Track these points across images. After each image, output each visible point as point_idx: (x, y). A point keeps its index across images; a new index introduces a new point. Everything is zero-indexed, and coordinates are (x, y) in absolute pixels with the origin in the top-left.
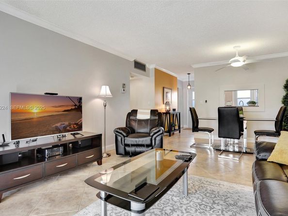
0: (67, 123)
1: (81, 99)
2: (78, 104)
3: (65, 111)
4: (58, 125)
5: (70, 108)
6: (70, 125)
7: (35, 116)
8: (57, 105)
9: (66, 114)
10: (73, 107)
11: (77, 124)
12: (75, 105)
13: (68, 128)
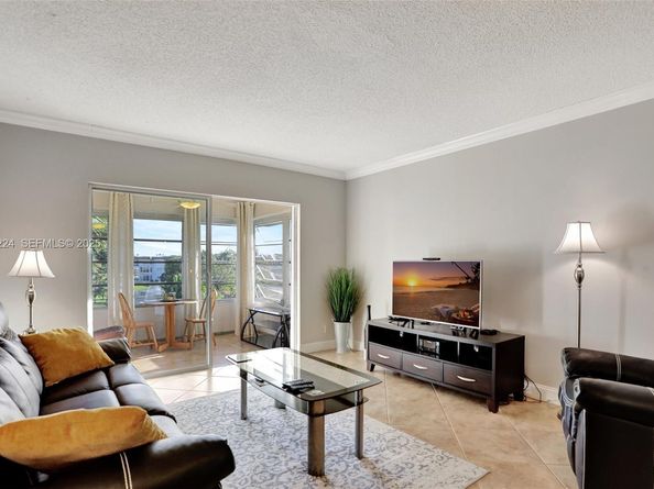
0: (452, 307)
1: (478, 264)
2: (472, 275)
3: (449, 287)
4: (439, 307)
5: (457, 283)
6: (457, 311)
7: (412, 291)
8: (438, 276)
9: (450, 292)
10: (464, 282)
11: (471, 312)
12: (468, 278)
13: (454, 315)
